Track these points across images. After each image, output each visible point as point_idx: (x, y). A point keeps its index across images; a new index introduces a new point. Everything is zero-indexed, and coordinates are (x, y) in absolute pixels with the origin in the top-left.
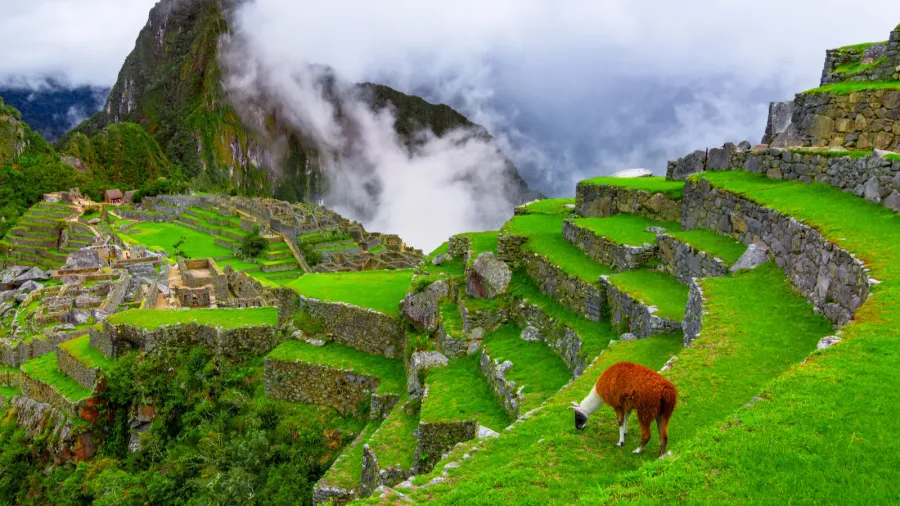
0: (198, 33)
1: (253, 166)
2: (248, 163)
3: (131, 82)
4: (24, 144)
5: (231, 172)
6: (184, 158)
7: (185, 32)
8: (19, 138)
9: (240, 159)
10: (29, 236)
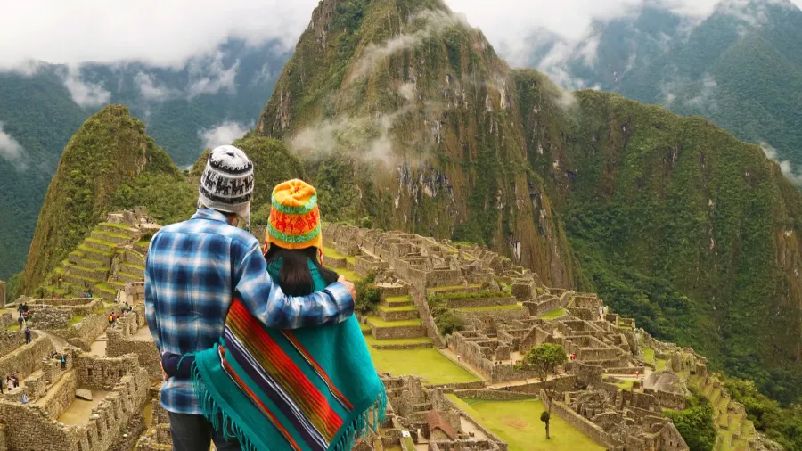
0: (365, 32)
1: (425, 195)
2: (419, 192)
3: (288, 94)
4: (145, 160)
5: (397, 202)
6: (338, 183)
7: (351, 33)
8: (140, 153)
9: (409, 186)
10: (82, 265)
